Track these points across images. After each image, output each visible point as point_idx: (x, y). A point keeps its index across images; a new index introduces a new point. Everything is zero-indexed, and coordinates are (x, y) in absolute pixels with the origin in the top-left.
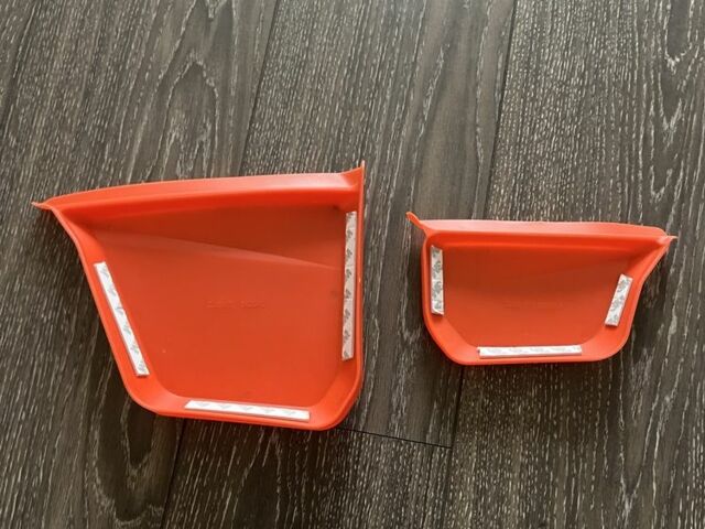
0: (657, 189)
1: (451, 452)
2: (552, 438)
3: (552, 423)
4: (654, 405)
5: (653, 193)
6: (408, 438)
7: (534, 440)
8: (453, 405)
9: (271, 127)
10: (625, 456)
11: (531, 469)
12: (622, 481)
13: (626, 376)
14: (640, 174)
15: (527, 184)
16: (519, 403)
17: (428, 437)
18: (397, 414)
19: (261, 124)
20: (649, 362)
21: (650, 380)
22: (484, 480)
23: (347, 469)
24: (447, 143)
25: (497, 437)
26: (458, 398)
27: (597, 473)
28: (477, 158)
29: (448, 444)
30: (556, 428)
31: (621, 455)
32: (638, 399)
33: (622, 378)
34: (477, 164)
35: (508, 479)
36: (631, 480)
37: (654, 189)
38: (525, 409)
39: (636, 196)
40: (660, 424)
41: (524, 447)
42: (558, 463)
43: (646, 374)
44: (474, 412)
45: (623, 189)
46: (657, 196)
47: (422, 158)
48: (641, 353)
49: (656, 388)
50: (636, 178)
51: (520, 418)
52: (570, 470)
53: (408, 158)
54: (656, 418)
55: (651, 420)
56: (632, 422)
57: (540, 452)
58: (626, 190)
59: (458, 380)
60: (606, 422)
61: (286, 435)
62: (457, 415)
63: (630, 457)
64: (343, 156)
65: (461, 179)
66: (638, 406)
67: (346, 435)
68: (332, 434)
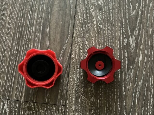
0: (133, 11)
1: (65, 107)
2: (100, 99)
3: (100, 95)
4: (135, 86)
5: (131, 12)
6: (50, 103)
7: (93, 101)
8: (65, 91)
10: (126, 104)
13: (125, 76)
15: (88, 13)
16: (88, 88)
17: (57, 102)
18: (46, 95)
20: (133, 71)
21: (133, 77)
25: (81, 101)
26: (67, 88)
29: (64, 104)
30: (101, 96)
31: (124, 104)
32: (130, 84)
34: (71, 8)
37: (132, 11)
38: (90, 90)
39: (125, 14)
40: (137, 92)
43: (132, 75)
44: (73, 93)
45: (121, 12)
46: (133, 13)
48: (130, 68)
49: (135, 80)
50: (126, 8)
51: (88, 94)
52: (107, 110)
53: (47, 9)
54: (136, 90)
55: (134, 91)
56: (128, 92)
57: (96, 105)
58: (122, 12)
59: (67, 82)
60: (119, 93)
61: (10, 105)
62: (67, 94)
63: (128, 104)
64: (25, 10)
65: (65, 14)
66: (129, 87)
67: (30, 104)
68: (25, 104)
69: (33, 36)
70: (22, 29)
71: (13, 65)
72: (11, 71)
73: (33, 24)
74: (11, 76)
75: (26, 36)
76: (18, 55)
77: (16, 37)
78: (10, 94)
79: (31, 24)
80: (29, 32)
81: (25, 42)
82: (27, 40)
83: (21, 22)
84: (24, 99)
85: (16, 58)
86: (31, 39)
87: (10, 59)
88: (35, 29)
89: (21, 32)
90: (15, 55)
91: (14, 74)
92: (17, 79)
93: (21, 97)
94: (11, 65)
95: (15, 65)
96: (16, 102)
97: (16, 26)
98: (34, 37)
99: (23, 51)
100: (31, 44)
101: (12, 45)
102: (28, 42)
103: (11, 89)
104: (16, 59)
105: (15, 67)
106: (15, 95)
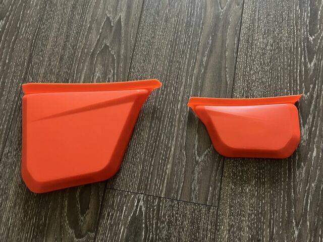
0: (306, 93)
1: (218, 209)
2: (262, 202)
3: (262, 196)
4: (307, 188)
5: (304, 95)
6: (199, 203)
7: (254, 203)
8: (218, 188)
9: (139, 71)
10: (295, 210)
11: (253, 216)
12: (294, 221)
13: (294, 175)
14: (298, 87)
15: (249, 92)
16: (247, 187)
17: (207, 202)
18: (194, 192)
19: (134, 69)
20: (304, 169)
21: (305, 176)
22: (233, 221)
23: (173, 216)
24: (214, 76)
25: (238, 202)
26: (221, 185)
27: (282, 218)
28: (227, 82)
29: (217, 205)
30: (264, 198)
31: (293, 209)
32: (300, 185)
33: (293, 176)
34: (227, 84)
35: (243, 220)
36: (298, 221)
38: (250, 190)
40: (310, 196)
41: (250, 206)
42: (265, 213)
43: (303, 174)
44: (228, 191)
46: (306, 96)
47: (203, 82)
48: (301, 165)
49: (308, 180)
50: (297, 89)
51: (248, 193)
52: (271, 216)
53: (197, 82)
54: (308, 193)
55: (306, 194)
56: (297, 195)
57: (257, 209)
58: (292, 94)
59: (220, 178)
60: (286, 195)
61: (146, 202)
62: (220, 193)
63: (297, 211)
64: (169, 82)
65: (220, 91)
66: (300, 188)
67: (172, 202)
68: (166, 201)
69: (178, 116)
70: (164, 106)
71: (151, 151)
72: (148, 158)
73: (179, 101)
74: (148, 164)
75: (168, 115)
76: (158, 139)
77: (156, 116)
78: (147, 187)
79: (176, 101)
80: (173, 111)
81: (168, 123)
82: (170, 120)
83: (163, 97)
84: (165, 194)
85: (156, 142)
86: (175, 120)
87: (147, 143)
88: (181, 107)
89: (163, 110)
90: (154, 139)
91: (153, 163)
92: (156, 168)
93: (161, 192)
94: (149, 151)
95: (154, 151)
96: (154, 199)
97: (155, 102)
98: (180, 117)
99: (164, 133)
100: (175, 126)
101: (151, 125)
102: (172, 122)
103: (148, 181)
104: (156, 144)
105: (153, 153)
106: (153, 189)
